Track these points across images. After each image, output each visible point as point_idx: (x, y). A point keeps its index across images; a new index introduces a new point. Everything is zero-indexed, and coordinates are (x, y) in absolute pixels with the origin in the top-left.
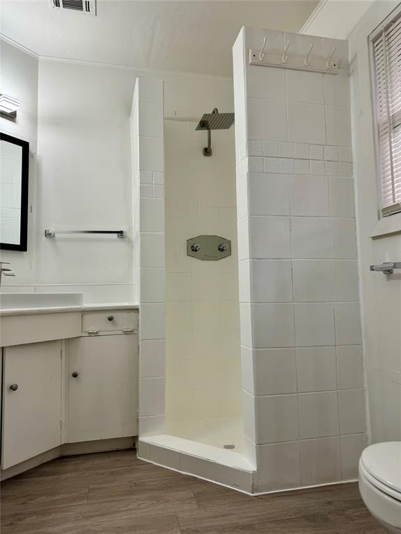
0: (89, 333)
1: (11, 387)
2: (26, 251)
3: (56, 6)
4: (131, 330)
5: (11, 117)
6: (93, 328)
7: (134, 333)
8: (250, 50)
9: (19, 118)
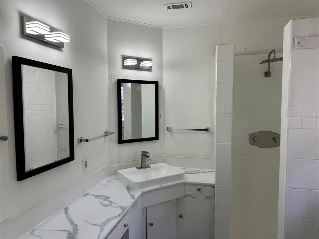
1: (150, 224)
2: (158, 139)
3: (169, 9)
4: (210, 197)
5: (149, 69)
6: (190, 193)
7: (212, 198)
8: (295, 39)
9: (153, 69)
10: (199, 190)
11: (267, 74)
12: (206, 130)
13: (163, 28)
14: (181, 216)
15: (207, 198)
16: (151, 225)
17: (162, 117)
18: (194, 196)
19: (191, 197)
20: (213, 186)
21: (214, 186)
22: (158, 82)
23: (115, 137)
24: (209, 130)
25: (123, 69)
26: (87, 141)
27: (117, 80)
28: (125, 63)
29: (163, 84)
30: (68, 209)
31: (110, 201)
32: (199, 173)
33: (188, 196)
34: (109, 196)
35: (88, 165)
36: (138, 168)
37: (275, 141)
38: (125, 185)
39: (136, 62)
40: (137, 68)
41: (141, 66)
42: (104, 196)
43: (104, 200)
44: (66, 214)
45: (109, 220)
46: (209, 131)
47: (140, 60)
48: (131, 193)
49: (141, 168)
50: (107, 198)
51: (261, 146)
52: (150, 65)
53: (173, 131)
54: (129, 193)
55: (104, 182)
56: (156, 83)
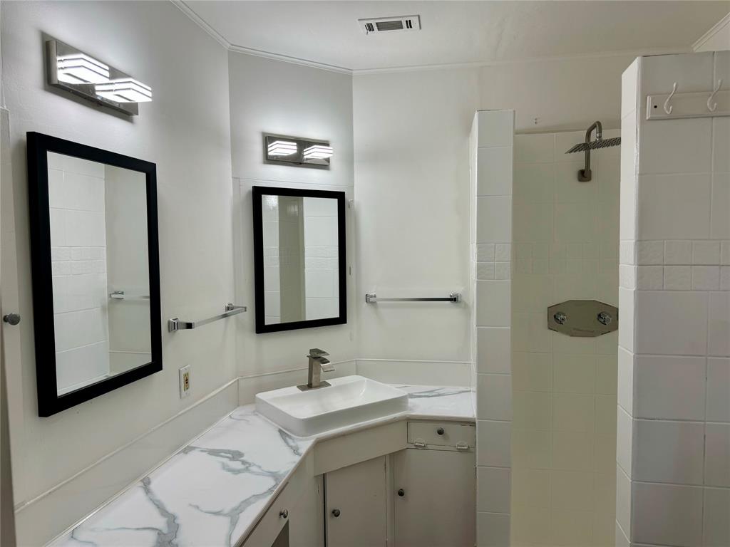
0: (416, 445)
1: (333, 512)
2: (346, 323)
3: (370, 30)
4: (466, 448)
5: (323, 165)
6: (420, 440)
7: (468, 451)
8: (648, 98)
9: (333, 164)
10: (441, 432)
11: (584, 175)
12: (453, 299)
13: (354, 72)
14: (401, 494)
15: (460, 450)
16: (336, 514)
17: (353, 273)
18: (429, 447)
19: (424, 448)
20: (470, 423)
21: (475, 423)
22: (344, 193)
23: (249, 317)
24: (459, 299)
25: (264, 163)
26: (189, 326)
27: (251, 189)
28: (269, 149)
29: (356, 198)
30: (149, 483)
31: (244, 463)
32: (439, 395)
33: (417, 447)
34: (242, 451)
35: (190, 381)
36: (302, 388)
37: (602, 321)
38: (276, 425)
39: (296, 148)
40: (296, 161)
41: (305, 157)
42: (229, 452)
43: (231, 459)
44: (147, 493)
45: (247, 502)
46: (460, 302)
47: (303, 144)
48: (291, 443)
49: (310, 386)
50: (236, 455)
51: (573, 333)
52: (326, 156)
53: (378, 302)
54: (286, 441)
55: (225, 420)
56: (340, 196)
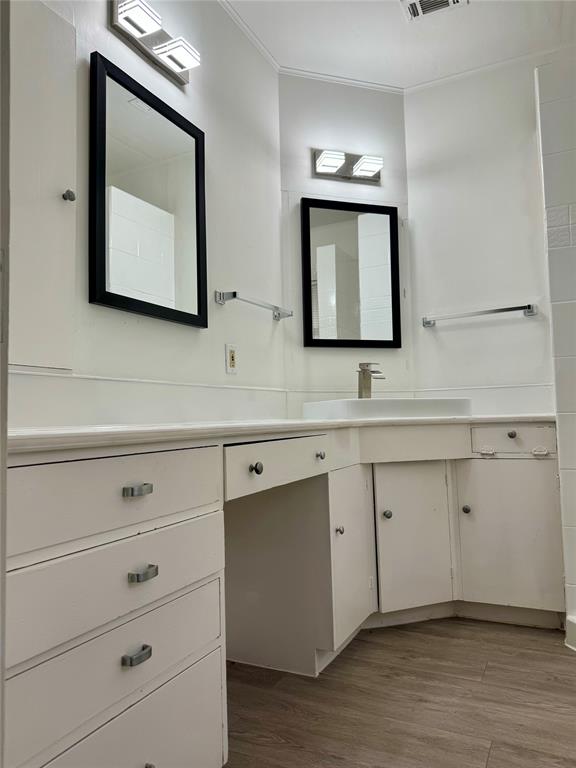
0: (483, 454)
1: (385, 512)
2: (400, 347)
3: (415, 16)
4: (544, 453)
5: (375, 180)
6: (487, 449)
7: (550, 457)
9: (384, 179)
10: (512, 436)
12: (527, 307)
13: (405, 91)
14: (466, 510)
16: (387, 515)
17: (408, 295)
18: (499, 456)
20: (551, 423)
21: (555, 422)
22: (396, 209)
23: (296, 324)
25: (313, 178)
26: (234, 295)
28: (317, 166)
33: (484, 456)
35: (236, 360)
39: (344, 157)
47: (351, 159)
56: (392, 212)
